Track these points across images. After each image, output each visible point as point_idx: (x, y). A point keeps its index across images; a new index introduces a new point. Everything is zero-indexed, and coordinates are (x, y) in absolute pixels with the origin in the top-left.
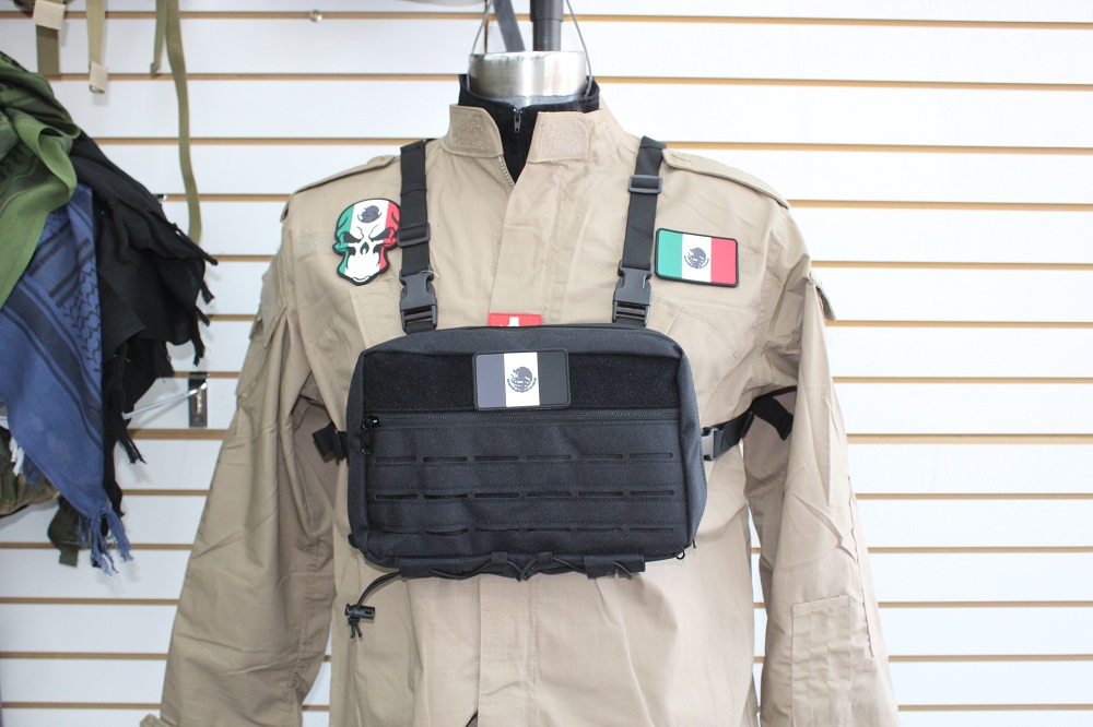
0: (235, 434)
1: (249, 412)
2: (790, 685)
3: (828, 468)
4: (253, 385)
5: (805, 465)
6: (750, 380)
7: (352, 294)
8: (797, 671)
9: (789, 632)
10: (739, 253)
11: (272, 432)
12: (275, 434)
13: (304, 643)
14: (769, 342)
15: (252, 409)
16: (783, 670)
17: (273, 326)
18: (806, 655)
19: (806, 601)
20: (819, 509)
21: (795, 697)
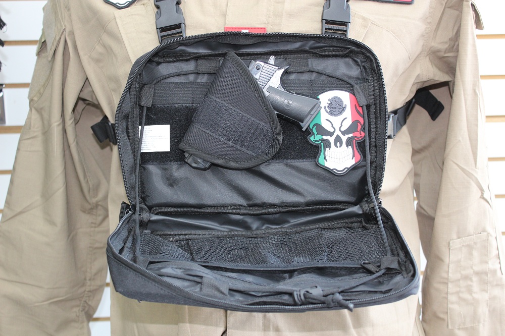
0: (30, 129)
1: (39, 111)
2: (447, 298)
3: (477, 140)
4: (42, 91)
5: (460, 139)
7: (117, 16)
8: (451, 288)
9: (447, 260)
11: (59, 125)
12: (61, 127)
14: (432, 47)
15: (42, 109)
16: (442, 287)
17: (55, 44)
18: (458, 276)
19: (459, 238)
20: (470, 171)
21: (450, 306)
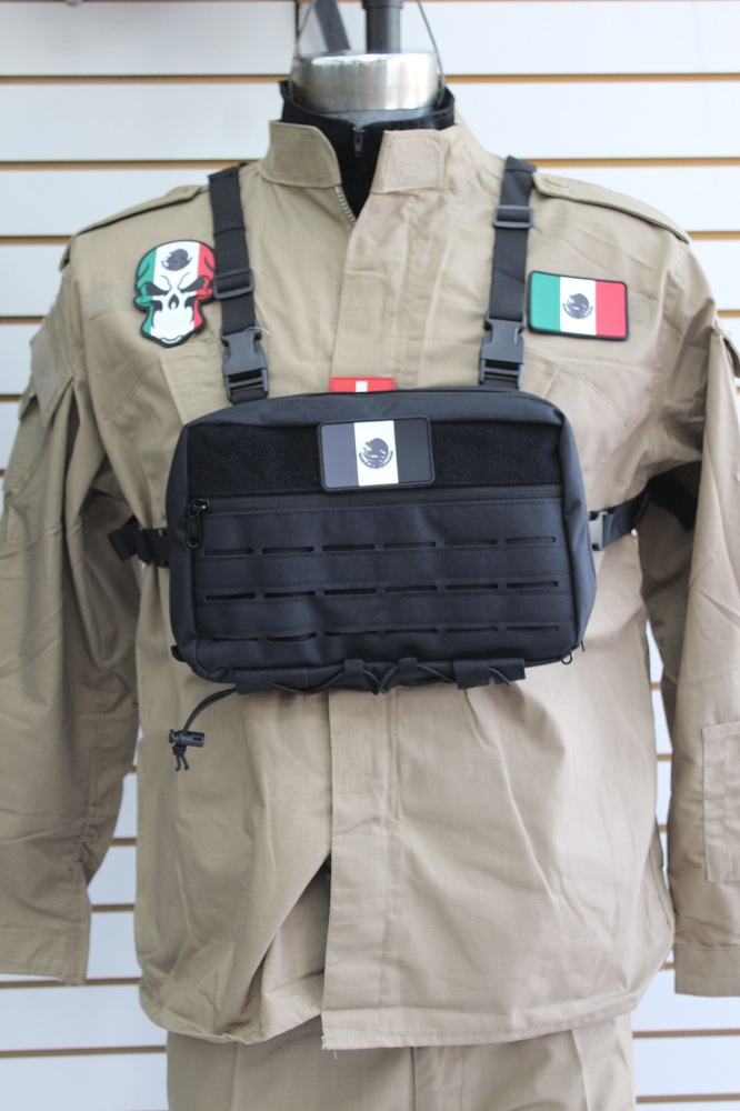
0: (4, 540)
1: (22, 512)
2: (702, 828)
4: (27, 477)
5: (713, 556)
6: (646, 455)
7: (162, 359)
8: (709, 809)
9: (699, 761)
10: (630, 299)
11: (56, 534)
12: (59, 537)
13: (94, 805)
15: (26, 508)
16: (692, 807)
17: (55, 401)
18: (721, 789)
19: (719, 722)
20: (732, 608)
21: (709, 841)
